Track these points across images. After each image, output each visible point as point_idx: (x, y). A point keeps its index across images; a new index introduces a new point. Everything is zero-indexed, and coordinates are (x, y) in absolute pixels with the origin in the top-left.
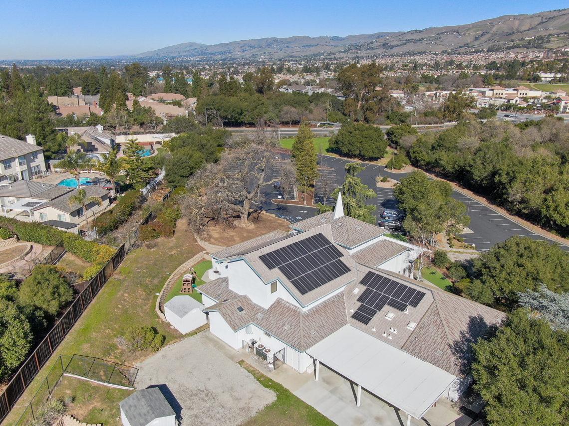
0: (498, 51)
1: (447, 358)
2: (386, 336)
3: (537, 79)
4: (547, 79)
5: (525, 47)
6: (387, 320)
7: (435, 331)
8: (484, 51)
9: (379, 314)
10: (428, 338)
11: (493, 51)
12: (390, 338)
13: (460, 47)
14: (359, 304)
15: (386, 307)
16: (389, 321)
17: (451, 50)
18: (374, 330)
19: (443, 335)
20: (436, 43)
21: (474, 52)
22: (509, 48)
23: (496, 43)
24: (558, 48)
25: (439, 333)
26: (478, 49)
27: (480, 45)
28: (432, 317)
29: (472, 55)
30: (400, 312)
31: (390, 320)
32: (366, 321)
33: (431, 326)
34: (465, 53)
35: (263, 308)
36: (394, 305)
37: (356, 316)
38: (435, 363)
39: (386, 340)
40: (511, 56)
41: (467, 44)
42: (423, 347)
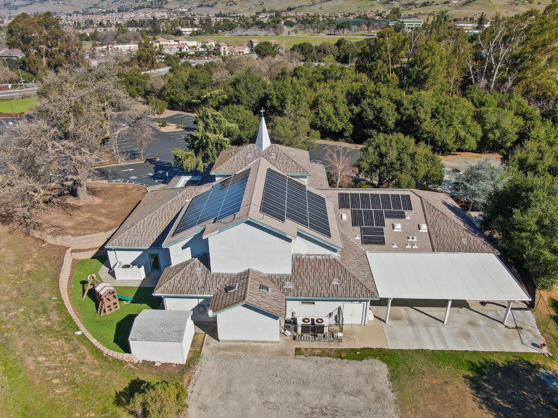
0: (128, 11)
1: (474, 242)
2: (410, 247)
3: (179, 33)
4: (187, 33)
5: (149, 8)
6: (397, 232)
7: (445, 224)
8: (115, 12)
9: (387, 230)
10: (445, 233)
11: (123, 11)
12: (415, 247)
13: (90, 8)
14: (358, 229)
15: (387, 221)
16: (400, 232)
17: (82, 10)
18: (395, 246)
19: (453, 224)
20: (64, 4)
21: (106, 12)
22: (136, 9)
23: (122, 4)
24: (176, 8)
25: (450, 224)
26: (109, 9)
27: (109, 6)
28: (432, 213)
29: (105, 15)
30: (403, 220)
31: (400, 230)
32: (382, 242)
33: (439, 221)
34: (98, 13)
35: (285, 275)
36: (391, 215)
37: (366, 241)
38: (469, 249)
39: (413, 251)
40: (141, 16)
41: (96, 5)
42: (449, 241)
